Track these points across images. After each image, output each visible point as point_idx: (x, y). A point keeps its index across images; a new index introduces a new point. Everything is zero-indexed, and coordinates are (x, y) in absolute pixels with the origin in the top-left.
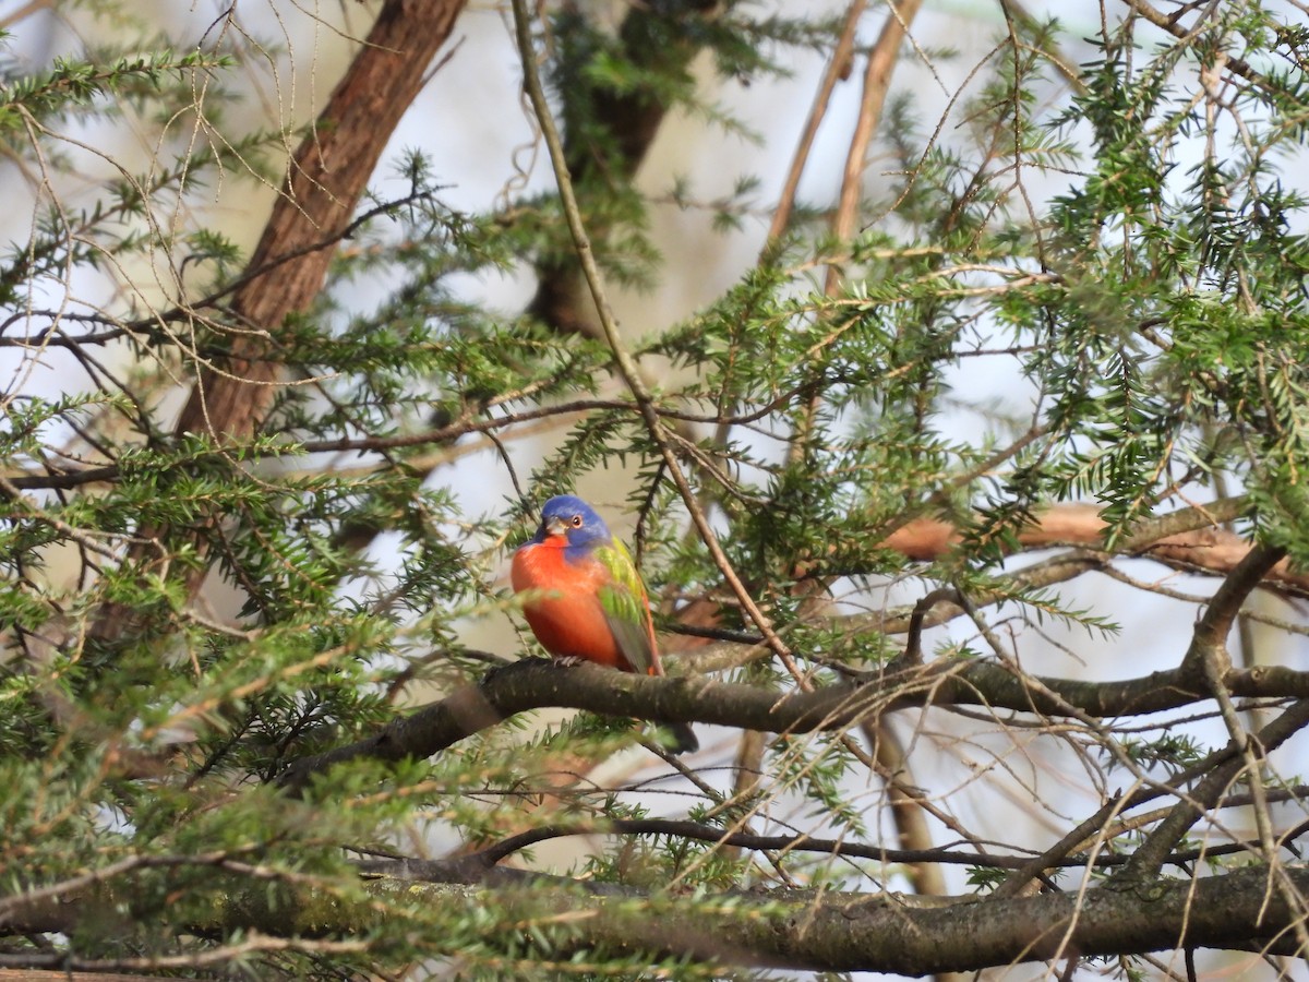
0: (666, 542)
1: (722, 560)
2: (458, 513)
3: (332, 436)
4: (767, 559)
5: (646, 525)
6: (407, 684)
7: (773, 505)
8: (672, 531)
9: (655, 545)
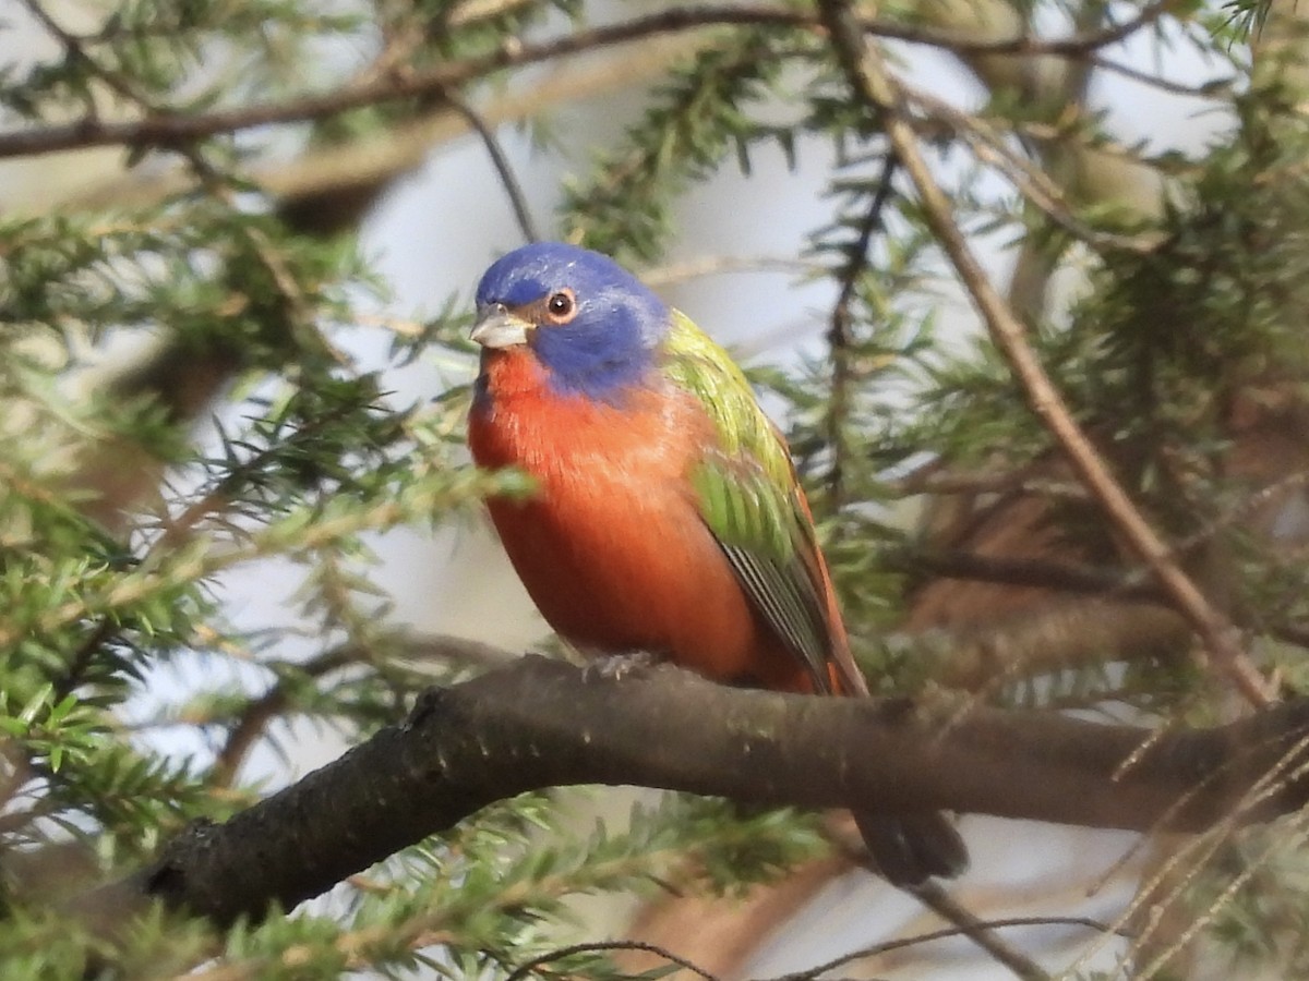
0: (908, 352)
1: (1044, 393)
2: (385, 296)
3: (58, 113)
4: (1159, 387)
5: (858, 309)
6: (275, 726)
7: (1168, 254)
8: (926, 323)
9: (882, 361)
